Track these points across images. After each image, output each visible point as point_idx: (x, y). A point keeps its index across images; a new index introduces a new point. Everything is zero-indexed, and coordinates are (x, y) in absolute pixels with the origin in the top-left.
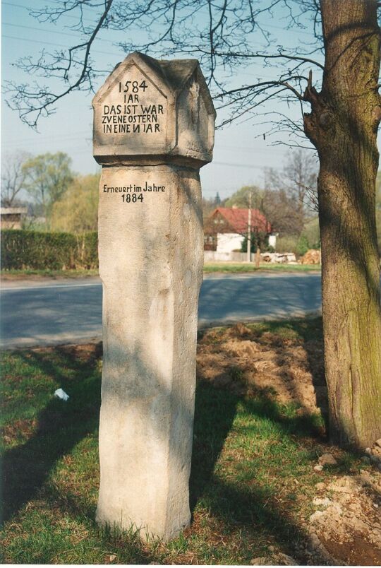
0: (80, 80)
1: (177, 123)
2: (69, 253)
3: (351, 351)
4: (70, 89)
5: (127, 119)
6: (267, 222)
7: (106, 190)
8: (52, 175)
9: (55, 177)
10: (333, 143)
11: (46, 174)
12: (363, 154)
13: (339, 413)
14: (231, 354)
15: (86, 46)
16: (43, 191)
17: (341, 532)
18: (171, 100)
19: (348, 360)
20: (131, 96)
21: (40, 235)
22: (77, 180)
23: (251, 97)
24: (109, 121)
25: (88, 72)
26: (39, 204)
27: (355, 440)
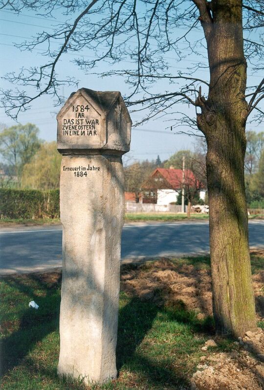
0: (49, 87)
1: (107, 130)
2: (38, 205)
3: (228, 272)
4: (41, 94)
5: (77, 127)
6: (196, 181)
7: (65, 169)
8: (23, 143)
9: (25, 144)
10: (216, 134)
11: (18, 141)
12: (235, 141)
13: (221, 314)
14: (156, 279)
15: (52, 66)
16: (15, 155)
17: (212, 382)
18: (103, 117)
19: (226, 278)
20: (80, 114)
21: (16, 192)
22: (43, 146)
23: (162, 103)
24: (67, 129)
25: (53, 82)
26: (12, 165)
27: (231, 332)
